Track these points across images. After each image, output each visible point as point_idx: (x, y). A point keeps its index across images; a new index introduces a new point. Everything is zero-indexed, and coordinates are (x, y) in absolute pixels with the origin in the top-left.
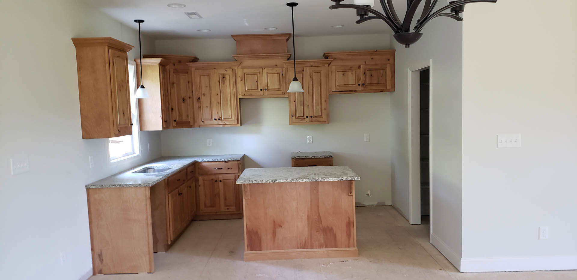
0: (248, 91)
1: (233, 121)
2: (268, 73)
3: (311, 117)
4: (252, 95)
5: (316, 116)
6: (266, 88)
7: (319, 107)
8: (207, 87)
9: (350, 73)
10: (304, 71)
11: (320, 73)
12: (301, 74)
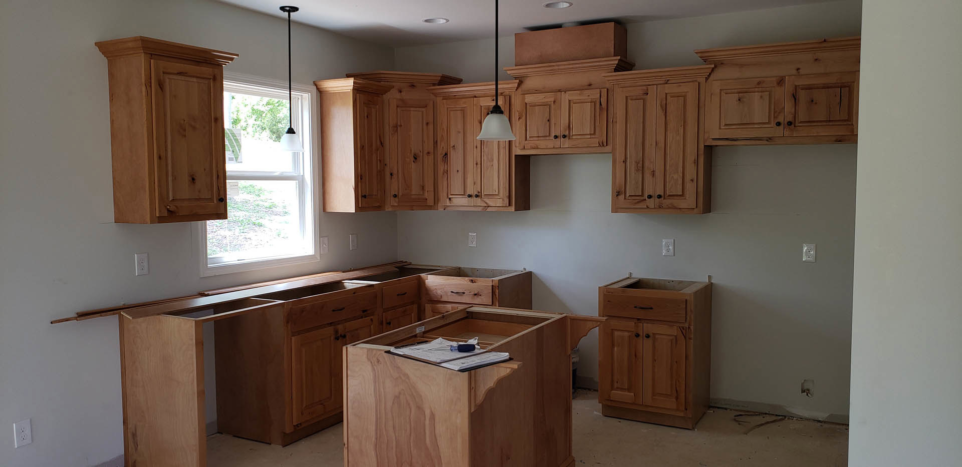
0: (532, 139)
1: (501, 200)
2: (571, 102)
3: (659, 197)
4: (537, 148)
5: (669, 195)
6: (567, 133)
7: (678, 177)
8: (459, 132)
9: (757, 96)
10: (648, 94)
11: (685, 97)
12: (642, 100)
